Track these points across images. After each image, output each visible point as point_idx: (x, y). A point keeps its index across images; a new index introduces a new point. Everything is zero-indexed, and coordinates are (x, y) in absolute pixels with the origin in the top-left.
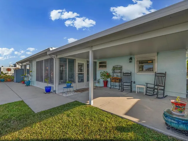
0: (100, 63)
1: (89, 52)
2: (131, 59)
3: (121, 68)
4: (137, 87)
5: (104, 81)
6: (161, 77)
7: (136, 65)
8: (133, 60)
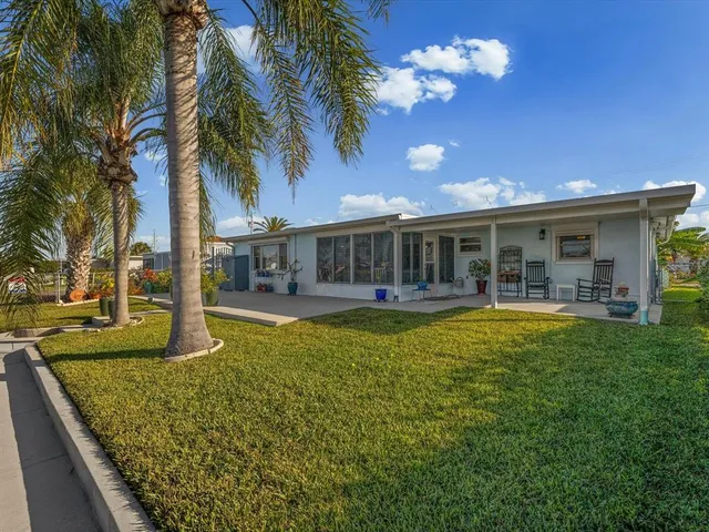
0: (463, 240)
1: (490, 225)
2: (543, 232)
3: (518, 252)
4: (557, 286)
5: (478, 282)
6: (605, 266)
7: (554, 245)
8: (548, 235)
